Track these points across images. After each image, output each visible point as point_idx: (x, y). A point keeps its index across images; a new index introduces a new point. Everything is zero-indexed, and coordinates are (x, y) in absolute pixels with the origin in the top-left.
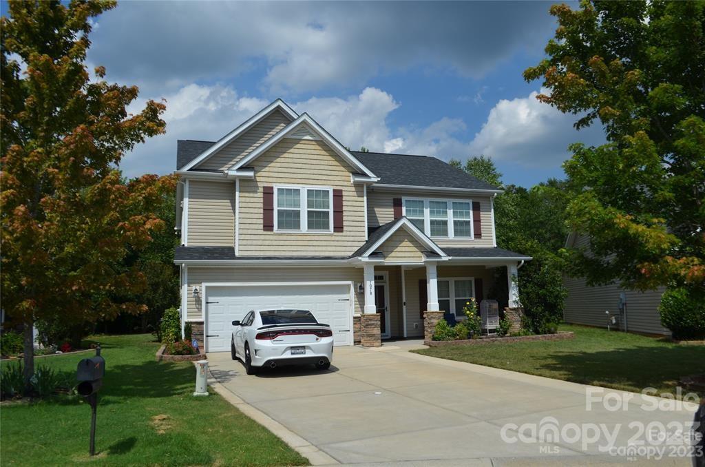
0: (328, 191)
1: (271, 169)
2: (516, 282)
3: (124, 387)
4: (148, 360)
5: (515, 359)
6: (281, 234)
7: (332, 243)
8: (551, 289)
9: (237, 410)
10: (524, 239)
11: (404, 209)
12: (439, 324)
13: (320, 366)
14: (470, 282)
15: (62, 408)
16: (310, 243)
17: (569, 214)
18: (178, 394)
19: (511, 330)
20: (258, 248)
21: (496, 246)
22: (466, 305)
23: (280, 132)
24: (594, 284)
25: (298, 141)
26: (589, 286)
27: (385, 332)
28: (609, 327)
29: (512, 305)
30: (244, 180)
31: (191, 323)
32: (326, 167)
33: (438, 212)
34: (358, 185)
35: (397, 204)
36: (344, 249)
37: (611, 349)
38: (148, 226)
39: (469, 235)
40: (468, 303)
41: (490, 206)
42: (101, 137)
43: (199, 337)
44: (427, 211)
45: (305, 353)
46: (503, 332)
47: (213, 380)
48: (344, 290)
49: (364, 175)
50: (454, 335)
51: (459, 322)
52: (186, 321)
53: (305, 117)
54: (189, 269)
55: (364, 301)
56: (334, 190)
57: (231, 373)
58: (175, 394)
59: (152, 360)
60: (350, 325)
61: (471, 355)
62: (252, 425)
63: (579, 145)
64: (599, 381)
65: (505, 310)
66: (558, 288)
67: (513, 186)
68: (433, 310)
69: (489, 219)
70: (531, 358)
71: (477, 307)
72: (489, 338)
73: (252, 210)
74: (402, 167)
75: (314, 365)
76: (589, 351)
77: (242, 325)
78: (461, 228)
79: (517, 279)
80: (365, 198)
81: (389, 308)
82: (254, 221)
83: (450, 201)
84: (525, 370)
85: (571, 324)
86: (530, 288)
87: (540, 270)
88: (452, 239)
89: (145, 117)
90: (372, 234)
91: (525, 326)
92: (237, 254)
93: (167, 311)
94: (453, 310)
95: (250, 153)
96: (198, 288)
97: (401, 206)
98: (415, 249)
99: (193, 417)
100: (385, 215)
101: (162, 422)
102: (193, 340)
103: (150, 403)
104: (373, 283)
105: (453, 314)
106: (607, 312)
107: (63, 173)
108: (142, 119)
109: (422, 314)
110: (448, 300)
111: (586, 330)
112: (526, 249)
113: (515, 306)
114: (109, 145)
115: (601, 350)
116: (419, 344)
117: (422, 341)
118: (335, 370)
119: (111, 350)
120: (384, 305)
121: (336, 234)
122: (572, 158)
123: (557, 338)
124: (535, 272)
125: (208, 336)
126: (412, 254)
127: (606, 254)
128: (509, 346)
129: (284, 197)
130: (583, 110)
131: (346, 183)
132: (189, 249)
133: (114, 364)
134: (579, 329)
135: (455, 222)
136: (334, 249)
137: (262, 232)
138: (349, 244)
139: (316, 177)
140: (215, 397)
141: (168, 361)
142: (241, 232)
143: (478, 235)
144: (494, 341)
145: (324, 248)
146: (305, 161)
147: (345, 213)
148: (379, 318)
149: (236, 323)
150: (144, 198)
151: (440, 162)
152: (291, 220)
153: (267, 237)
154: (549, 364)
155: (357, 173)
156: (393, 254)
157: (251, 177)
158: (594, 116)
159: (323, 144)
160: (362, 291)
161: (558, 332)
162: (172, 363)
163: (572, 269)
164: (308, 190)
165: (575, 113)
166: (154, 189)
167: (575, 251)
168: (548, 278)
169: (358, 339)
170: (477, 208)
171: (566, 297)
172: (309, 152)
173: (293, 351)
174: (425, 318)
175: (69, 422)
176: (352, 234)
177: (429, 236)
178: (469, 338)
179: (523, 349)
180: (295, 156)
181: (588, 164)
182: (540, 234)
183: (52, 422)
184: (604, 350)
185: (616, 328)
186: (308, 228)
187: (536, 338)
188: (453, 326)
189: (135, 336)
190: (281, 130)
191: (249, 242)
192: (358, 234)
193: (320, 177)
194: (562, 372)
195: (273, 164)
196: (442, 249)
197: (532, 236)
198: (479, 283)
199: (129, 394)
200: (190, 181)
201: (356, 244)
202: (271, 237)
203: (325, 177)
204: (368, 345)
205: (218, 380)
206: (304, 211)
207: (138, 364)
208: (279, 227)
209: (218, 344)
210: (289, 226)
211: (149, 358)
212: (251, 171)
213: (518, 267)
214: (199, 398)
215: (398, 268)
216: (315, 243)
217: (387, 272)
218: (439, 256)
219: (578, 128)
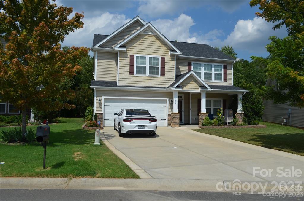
0: (159, 58)
1: (134, 47)
2: (241, 101)
3: (65, 140)
4: (78, 129)
5: (238, 135)
6: (137, 76)
7: (160, 81)
8: (257, 106)
9: (111, 152)
10: (246, 83)
11: (192, 67)
12: (206, 119)
13: (151, 134)
14: (221, 101)
15: (36, 148)
16: (150, 81)
17: (268, 70)
18: (88, 144)
19: (238, 123)
20: (127, 82)
21: (233, 85)
22: (218, 111)
23: (138, 31)
24: (277, 103)
25: (146, 35)
26: (275, 104)
27: (181, 121)
28: (282, 124)
29: (239, 112)
30: (122, 52)
31: (97, 113)
32: (158, 47)
33: (208, 69)
34: (172, 56)
35: (189, 65)
36: (165, 84)
37: (283, 133)
38: (74, 69)
39: (221, 80)
40: (219, 110)
41: (232, 67)
42: (55, 29)
43: (100, 120)
44: (203, 68)
45: (144, 128)
46: (234, 123)
47: (104, 138)
48: (164, 102)
49: (175, 51)
50: (212, 124)
51: (214, 118)
52: (95, 112)
53: (149, 24)
54: (97, 90)
55: (173, 107)
56: (161, 58)
57: (112, 135)
58: (86, 143)
59: (80, 128)
60: (166, 117)
61: (219, 133)
62: (117, 158)
63: (275, 37)
64: (276, 147)
65: (236, 114)
66: (260, 105)
67: (243, 60)
68: (203, 112)
69: (231, 73)
70: (246, 136)
71: (223, 112)
72: (228, 126)
73: (124, 65)
74: (192, 48)
75: (149, 134)
76: (273, 134)
77: (118, 115)
78: (218, 76)
79: (242, 100)
80: (175, 61)
81: (184, 111)
82: (125, 70)
83: (213, 64)
84: (243, 141)
85: (265, 122)
86: (248, 104)
87: (252, 97)
88: (213, 81)
89: (74, 20)
90: (177, 78)
91: (244, 121)
92: (118, 84)
93: (88, 108)
94: (212, 113)
95: (124, 40)
96: (100, 98)
97: (191, 66)
98: (196, 85)
99: (92, 154)
100: (184, 69)
101: (77, 156)
102: (98, 121)
103: (75, 147)
104: (177, 99)
105: (212, 115)
106: (282, 117)
107: (35, 44)
108: (73, 21)
109: (198, 114)
110: (210, 109)
111: (272, 124)
112: (247, 87)
113: (240, 112)
114: (58, 32)
115: (278, 134)
116: (196, 127)
117: (198, 126)
118: (158, 136)
119: (64, 124)
120: (182, 109)
121: (162, 77)
122: (271, 43)
123: (259, 127)
124: (250, 97)
125: (104, 119)
126: (195, 87)
127: (284, 90)
128: (236, 130)
129: (139, 60)
130: (277, 21)
131: (167, 55)
132: (97, 82)
133: (63, 130)
134: (269, 124)
135: (215, 74)
136: (160, 83)
137: (129, 75)
138: (167, 82)
139: (153, 51)
140: (103, 146)
141: (87, 129)
142: (120, 75)
143: (225, 80)
144: (230, 127)
145: (156, 83)
146: (148, 44)
147: (166, 68)
148: (179, 115)
149: (116, 114)
150: (73, 56)
151: (210, 47)
152: (141, 70)
153: (131, 78)
154: (254, 139)
155: (172, 50)
156: (186, 87)
157: (125, 51)
158: (283, 24)
159: (157, 37)
160: (172, 103)
161: (259, 124)
162: (88, 130)
163: (267, 96)
164: (150, 57)
165: (274, 22)
166: (77, 53)
167: (269, 87)
168: (256, 100)
169: (169, 123)
170: (225, 68)
171: (264, 109)
172: (150, 40)
173: (139, 127)
174: (199, 116)
175: (38, 154)
176: (169, 77)
177: (203, 80)
178: (219, 125)
179: (243, 131)
180: (144, 42)
181: (278, 46)
182: (254, 81)
183: (30, 153)
184: (280, 134)
185: (286, 124)
186: (149, 74)
187: (249, 127)
188: (212, 120)
189: (76, 118)
190: (138, 30)
191: (123, 80)
192: (171, 77)
193: (155, 52)
194: (259, 143)
195: (134, 45)
196: (209, 86)
197: (250, 81)
198: (224, 101)
199: (66, 142)
200: (98, 52)
201: (170, 82)
202: (133, 78)
203: (157, 52)
204: (174, 126)
205: (106, 138)
206: (148, 66)
207: (74, 130)
208: (136, 73)
209: (109, 123)
210: (141, 73)
211: (79, 128)
212: (125, 48)
213: (243, 95)
214: (96, 146)
215: (188, 93)
216: (152, 81)
217: (184, 95)
218: (207, 88)
219: (274, 29)
